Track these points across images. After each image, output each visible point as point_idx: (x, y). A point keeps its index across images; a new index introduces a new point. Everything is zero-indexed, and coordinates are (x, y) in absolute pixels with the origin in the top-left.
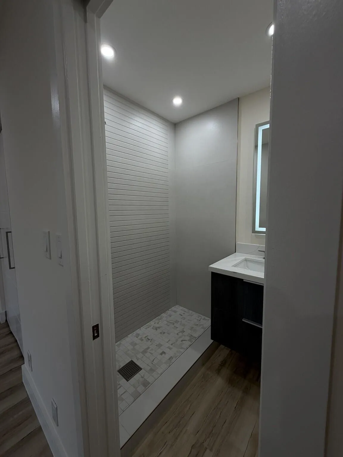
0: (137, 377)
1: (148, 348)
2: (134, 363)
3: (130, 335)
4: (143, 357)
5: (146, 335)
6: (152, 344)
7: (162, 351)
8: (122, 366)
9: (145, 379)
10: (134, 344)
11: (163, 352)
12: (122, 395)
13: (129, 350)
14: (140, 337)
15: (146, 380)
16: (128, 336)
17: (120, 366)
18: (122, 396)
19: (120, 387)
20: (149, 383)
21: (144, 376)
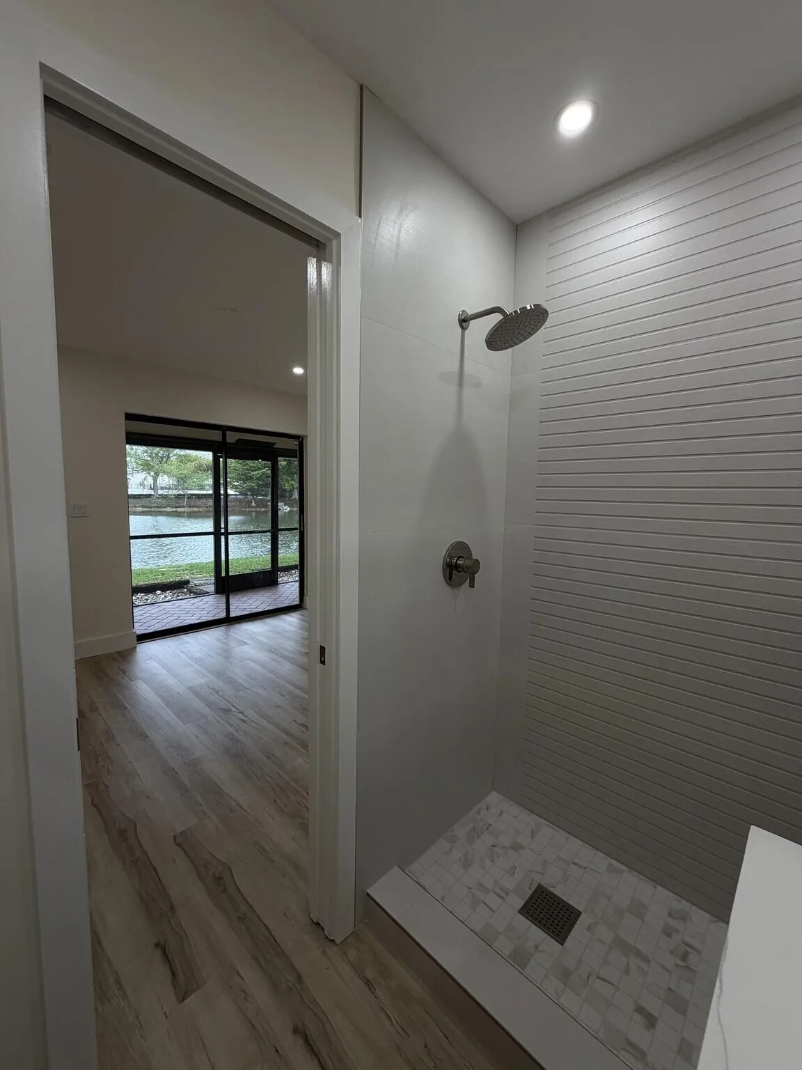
0: (536, 934)
1: (647, 960)
2: (576, 920)
3: (664, 890)
4: (603, 943)
5: (697, 945)
6: (670, 973)
7: (656, 1014)
8: (555, 893)
9: (532, 955)
10: (638, 909)
11: (656, 1019)
12: (484, 903)
13: (609, 898)
14: (676, 924)
15: (529, 959)
16: (659, 887)
17: (554, 887)
18: (482, 904)
19: (501, 897)
20: (523, 966)
21: (541, 951)
